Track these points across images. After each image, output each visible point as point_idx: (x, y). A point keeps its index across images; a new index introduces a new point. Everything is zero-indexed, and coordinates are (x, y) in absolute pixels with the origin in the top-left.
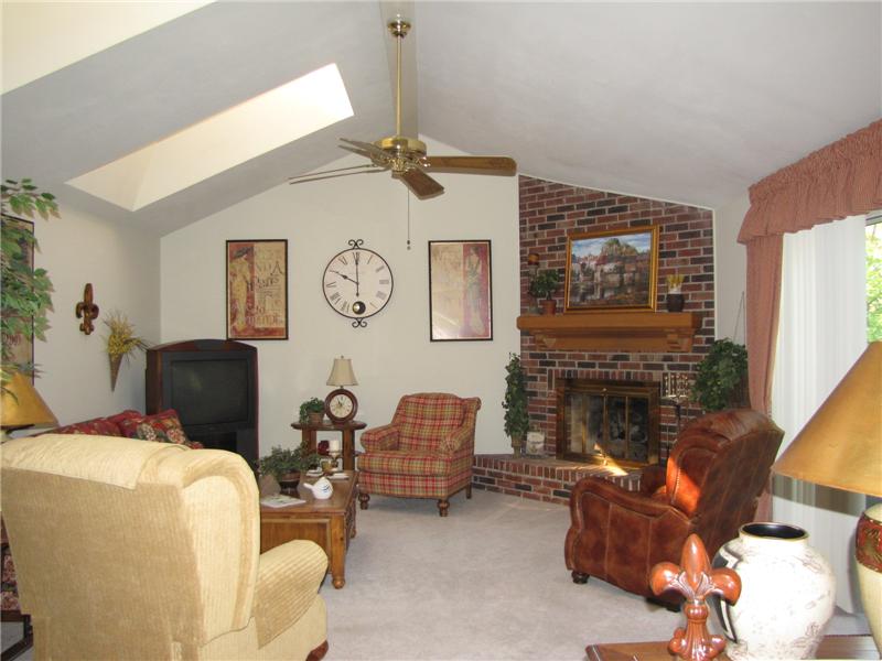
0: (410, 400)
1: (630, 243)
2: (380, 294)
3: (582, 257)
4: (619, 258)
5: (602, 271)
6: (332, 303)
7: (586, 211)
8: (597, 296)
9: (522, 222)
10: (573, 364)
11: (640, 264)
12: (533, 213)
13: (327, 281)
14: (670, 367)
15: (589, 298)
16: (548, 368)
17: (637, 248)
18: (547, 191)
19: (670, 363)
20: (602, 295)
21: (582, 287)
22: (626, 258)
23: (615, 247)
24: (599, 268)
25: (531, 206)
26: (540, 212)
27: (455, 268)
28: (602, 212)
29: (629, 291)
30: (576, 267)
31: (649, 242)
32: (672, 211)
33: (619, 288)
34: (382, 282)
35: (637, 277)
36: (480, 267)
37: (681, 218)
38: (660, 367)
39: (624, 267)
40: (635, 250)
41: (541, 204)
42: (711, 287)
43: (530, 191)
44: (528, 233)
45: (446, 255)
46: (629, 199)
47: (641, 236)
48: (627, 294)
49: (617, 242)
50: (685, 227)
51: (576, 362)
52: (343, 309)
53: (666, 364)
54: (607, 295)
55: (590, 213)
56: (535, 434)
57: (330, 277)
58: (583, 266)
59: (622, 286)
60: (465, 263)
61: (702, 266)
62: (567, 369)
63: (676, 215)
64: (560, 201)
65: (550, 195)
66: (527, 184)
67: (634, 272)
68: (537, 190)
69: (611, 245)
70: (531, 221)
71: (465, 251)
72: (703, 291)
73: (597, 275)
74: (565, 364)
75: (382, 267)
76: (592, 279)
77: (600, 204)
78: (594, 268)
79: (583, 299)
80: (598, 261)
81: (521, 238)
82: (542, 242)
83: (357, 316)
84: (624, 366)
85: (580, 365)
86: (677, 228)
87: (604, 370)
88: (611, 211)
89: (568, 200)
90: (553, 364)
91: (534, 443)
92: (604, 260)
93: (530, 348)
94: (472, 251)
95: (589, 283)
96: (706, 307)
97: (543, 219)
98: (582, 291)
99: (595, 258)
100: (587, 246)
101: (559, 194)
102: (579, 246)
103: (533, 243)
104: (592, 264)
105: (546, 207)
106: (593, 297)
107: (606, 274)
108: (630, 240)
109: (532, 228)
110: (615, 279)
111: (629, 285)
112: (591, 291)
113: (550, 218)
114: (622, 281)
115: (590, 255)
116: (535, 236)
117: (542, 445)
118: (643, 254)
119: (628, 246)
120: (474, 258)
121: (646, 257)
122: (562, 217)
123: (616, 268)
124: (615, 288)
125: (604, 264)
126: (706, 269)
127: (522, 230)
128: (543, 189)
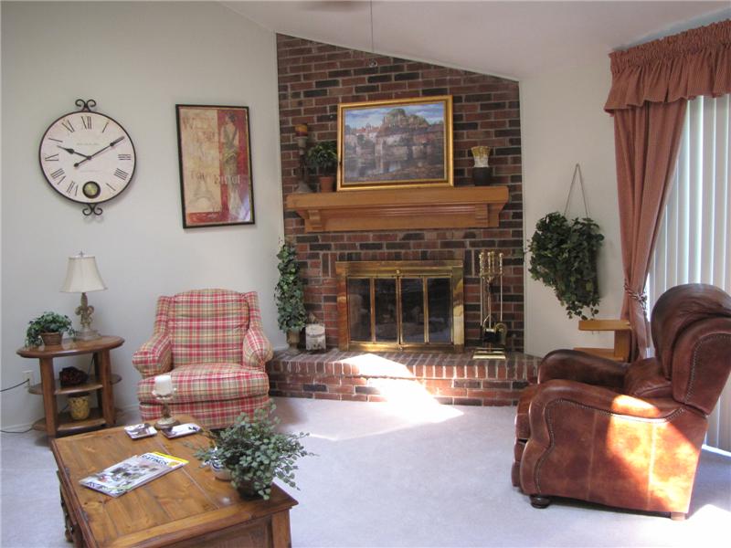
0: (180, 299)
1: (418, 114)
2: (120, 173)
3: (359, 127)
4: (404, 130)
5: (385, 143)
6: (54, 182)
7: (367, 76)
8: (380, 170)
9: (282, 88)
10: (353, 247)
11: (431, 136)
12: (297, 78)
13: (46, 151)
14: (473, 244)
15: (370, 172)
16: (321, 253)
17: (427, 120)
18: (315, 52)
19: (473, 240)
20: (386, 169)
21: (360, 160)
22: (414, 130)
23: (399, 117)
24: (381, 140)
25: (293, 70)
26: (306, 77)
27: (209, 139)
28: (387, 78)
29: (420, 165)
30: (351, 139)
31: (443, 113)
32: (472, 81)
33: (406, 161)
34: (122, 157)
35: (429, 150)
36: (237, 137)
37: (483, 88)
38: (461, 245)
39: (412, 139)
40: (425, 121)
41: (309, 68)
42: (518, 160)
43: (292, 52)
44: (290, 100)
45: (198, 123)
46: (420, 66)
47: (431, 106)
48: (417, 167)
49: (402, 112)
50: (489, 98)
51: (358, 244)
52: (68, 191)
53: (468, 241)
54: (393, 169)
55: (371, 80)
56: (314, 326)
57: (49, 148)
58: (361, 138)
59: (410, 159)
60: (219, 134)
61: (508, 138)
62: (347, 252)
63: (477, 84)
64: (333, 65)
65: (321, 58)
66: (287, 44)
67: (425, 145)
68: (301, 51)
69: (394, 115)
70: (293, 87)
71: (219, 118)
72: (510, 165)
73: (379, 148)
74: (343, 247)
75: (122, 138)
76: (374, 152)
77: (385, 69)
78: (374, 140)
79: (362, 173)
80: (380, 132)
81: (280, 106)
82: (307, 111)
83: (90, 200)
84: (419, 246)
85: (363, 247)
86: (478, 98)
87: (393, 251)
88: (398, 78)
89: (343, 64)
90: (328, 247)
91: (314, 336)
92: (387, 131)
93: (297, 231)
94: (227, 119)
95: (370, 157)
96: (512, 181)
97: (310, 85)
98: (360, 165)
99: (375, 129)
100: (366, 116)
101: (330, 57)
102: (354, 116)
103: (298, 112)
104: (372, 136)
105: (313, 71)
106: (375, 172)
107: (391, 146)
108: (419, 111)
109: (296, 95)
110: (402, 151)
111: (419, 158)
112: (373, 165)
113: (318, 84)
114: (410, 154)
115: (368, 126)
116: (300, 104)
117: (323, 338)
118: (435, 125)
119: (416, 117)
120: (230, 128)
121: (438, 129)
122: (335, 83)
123: (402, 140)
124: (401, 162)
125: (387, 135)
126: (511, 141)
127: (282, 97)
128: (309, 51)
